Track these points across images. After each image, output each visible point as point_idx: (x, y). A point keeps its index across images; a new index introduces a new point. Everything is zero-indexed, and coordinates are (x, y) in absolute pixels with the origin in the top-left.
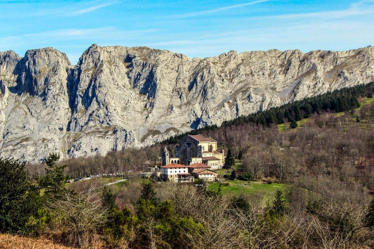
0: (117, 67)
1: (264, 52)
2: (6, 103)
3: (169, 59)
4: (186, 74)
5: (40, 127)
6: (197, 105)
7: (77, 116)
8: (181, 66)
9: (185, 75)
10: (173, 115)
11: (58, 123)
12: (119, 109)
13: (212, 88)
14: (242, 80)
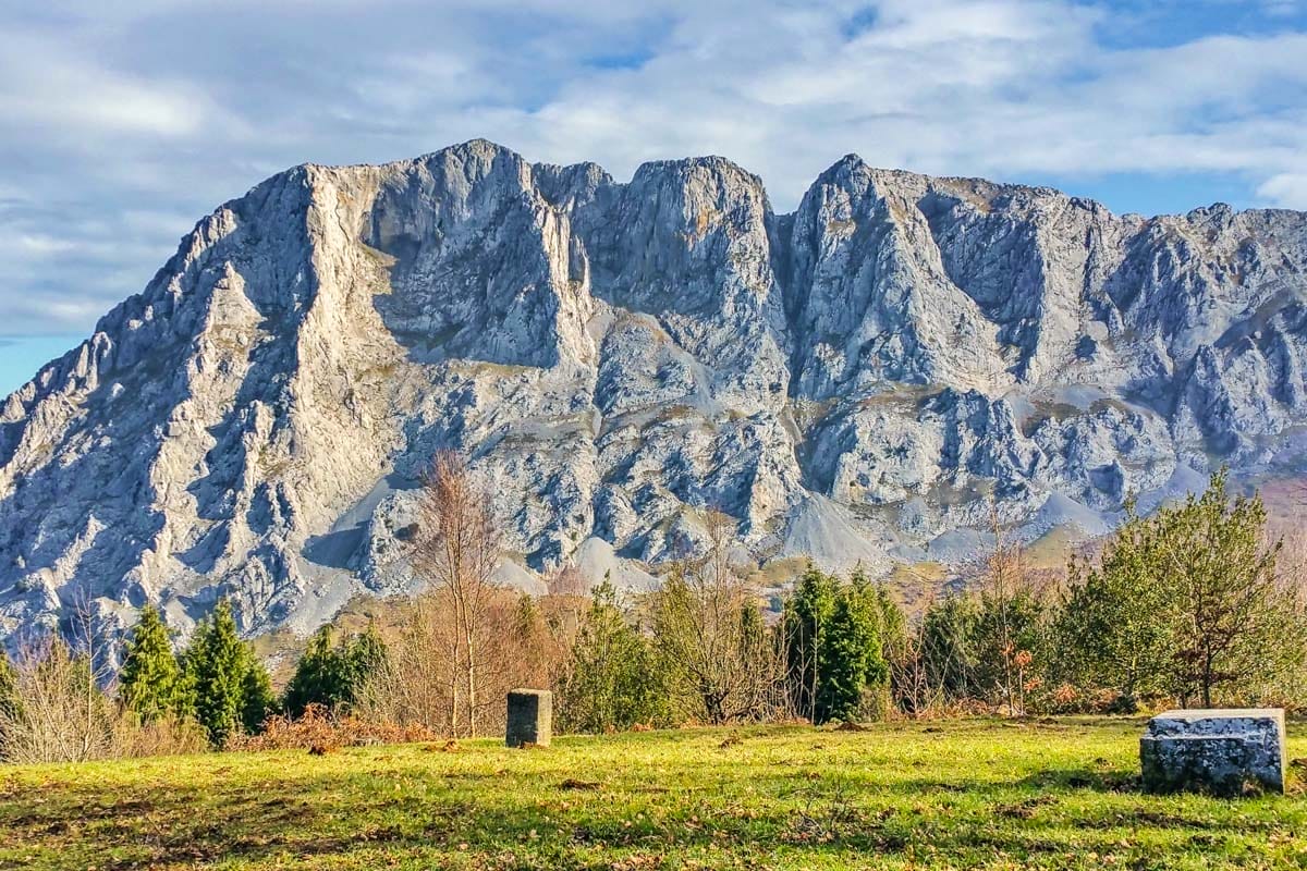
0: (918, 224)
1: (1300, 214)
2: (590, 306)
3: (1061, 212)
4: (1112, 256)
5: (711, 378)
6: (1158, 340)
7: (820, 353)
8: (1096, 232)
9: (1109, 257)
10: (1097, 365)
11: (766, 369)
12: (942, 341)
13: (1199, 296)
14: (1268, 281)
